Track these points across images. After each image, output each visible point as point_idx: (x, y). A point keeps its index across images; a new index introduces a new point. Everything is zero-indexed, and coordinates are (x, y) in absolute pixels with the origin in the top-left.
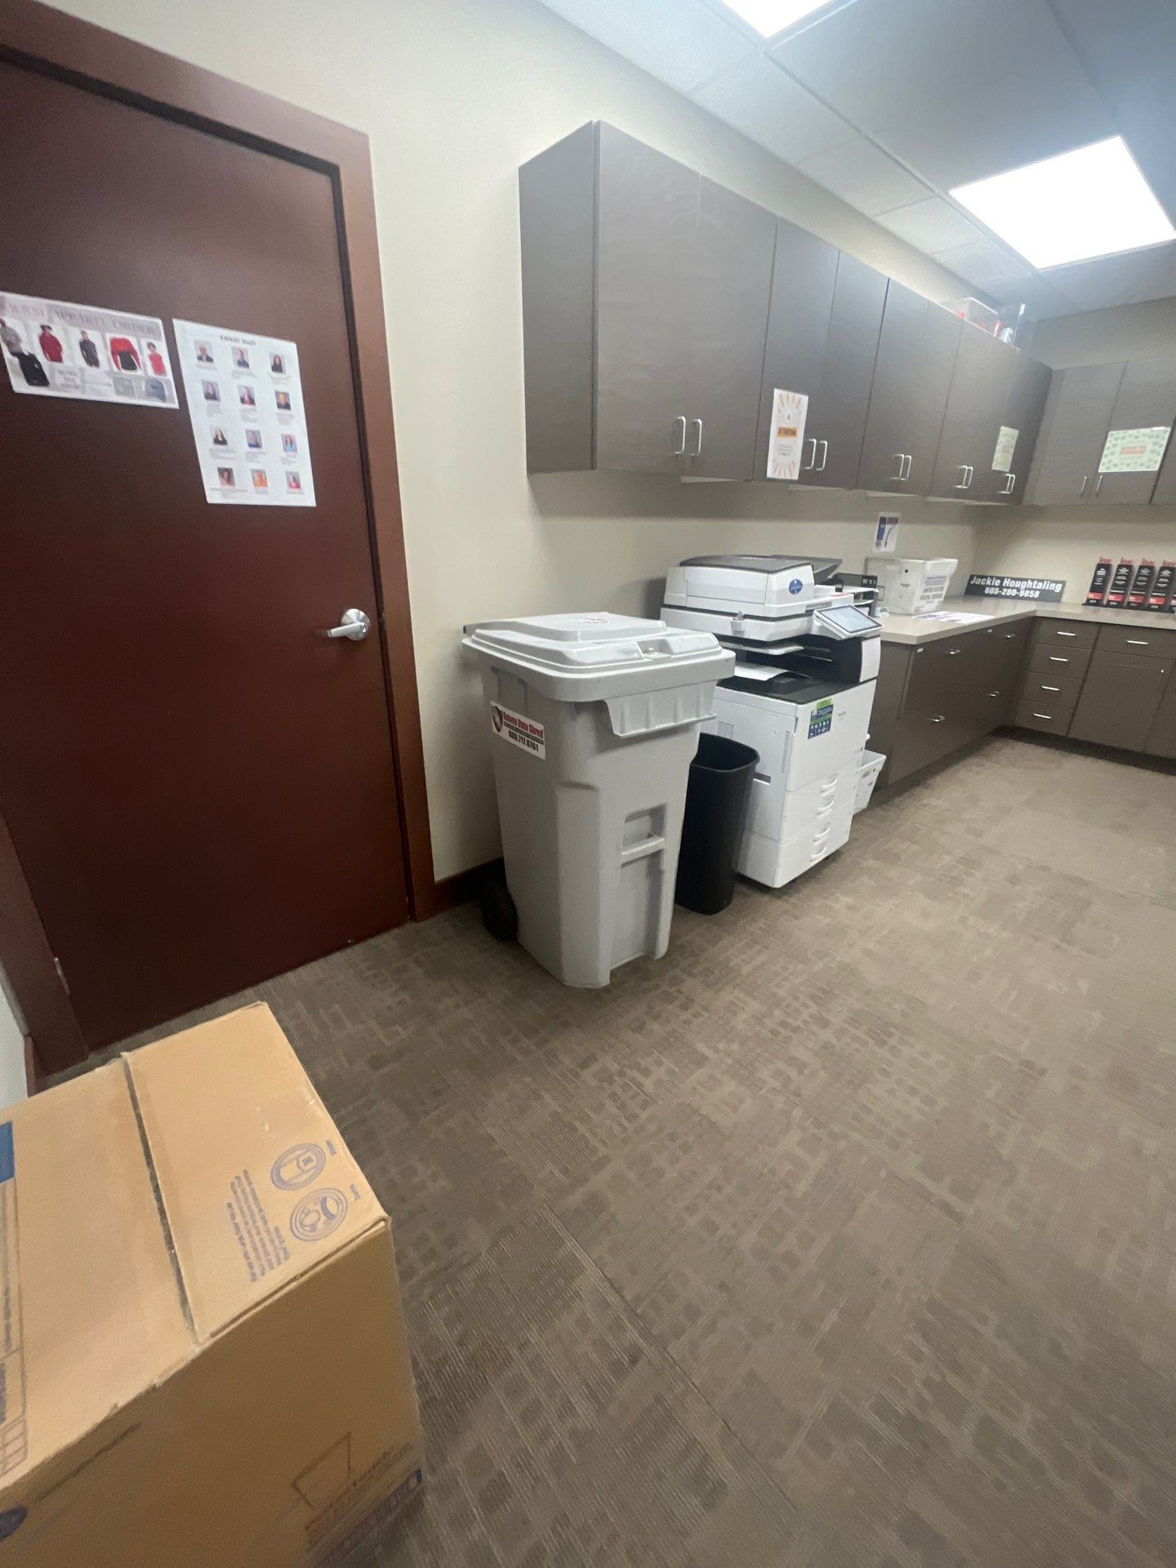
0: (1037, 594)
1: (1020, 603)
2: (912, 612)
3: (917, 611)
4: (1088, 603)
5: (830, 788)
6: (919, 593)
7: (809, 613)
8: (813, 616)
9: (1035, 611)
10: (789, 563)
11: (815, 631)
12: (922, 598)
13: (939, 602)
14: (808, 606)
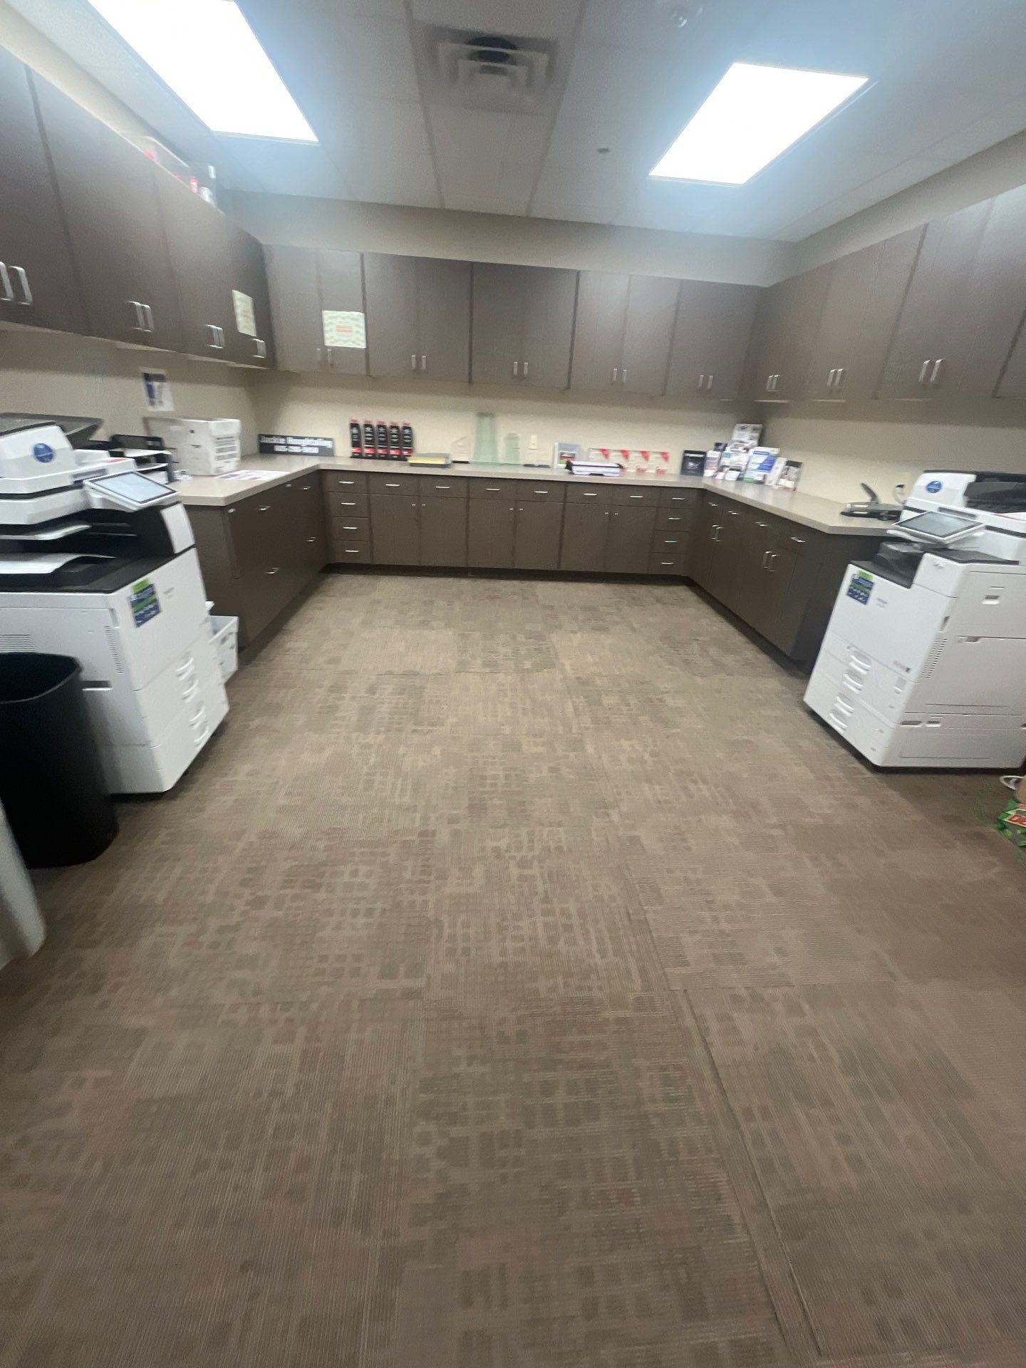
0: (316, 451)
1: (306, 458)
2: (213, 473)
3: (219, 472)
4: (353, 457)
5: (188, 667)
6: (213, 454)
7: (78, 485)
8: (86, 488)
9: (318, 465)
10: (19, 422)
11: (97, 505)
12: (219, 458)
13: (237, 461)
14: (75, 476)
